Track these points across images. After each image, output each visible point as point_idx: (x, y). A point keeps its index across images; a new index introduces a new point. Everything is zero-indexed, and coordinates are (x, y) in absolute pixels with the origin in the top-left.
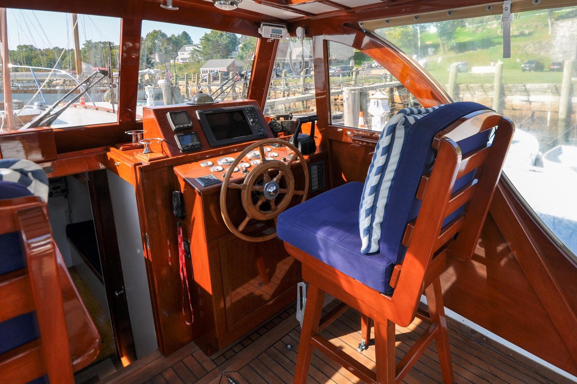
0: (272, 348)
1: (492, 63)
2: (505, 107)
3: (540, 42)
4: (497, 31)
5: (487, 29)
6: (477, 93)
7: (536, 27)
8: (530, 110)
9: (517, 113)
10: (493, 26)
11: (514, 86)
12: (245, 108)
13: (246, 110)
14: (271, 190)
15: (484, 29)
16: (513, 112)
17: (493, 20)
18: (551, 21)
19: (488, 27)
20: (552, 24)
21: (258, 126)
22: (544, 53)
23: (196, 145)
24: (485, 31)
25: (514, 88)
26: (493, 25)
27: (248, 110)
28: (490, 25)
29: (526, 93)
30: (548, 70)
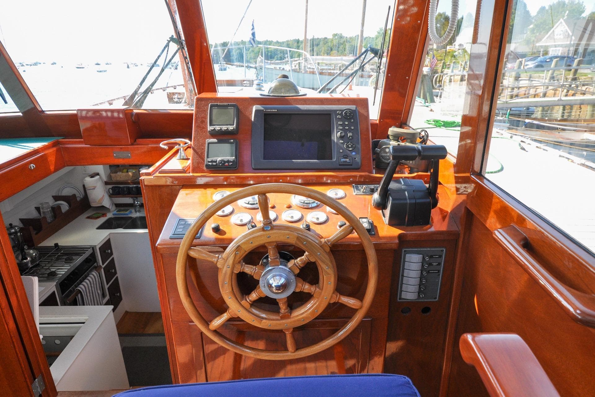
12: (338, 110)
13: (338, 114)
14: (276, 281)
21: (348, 147)
23: (228, 161)
27: (341, 114)
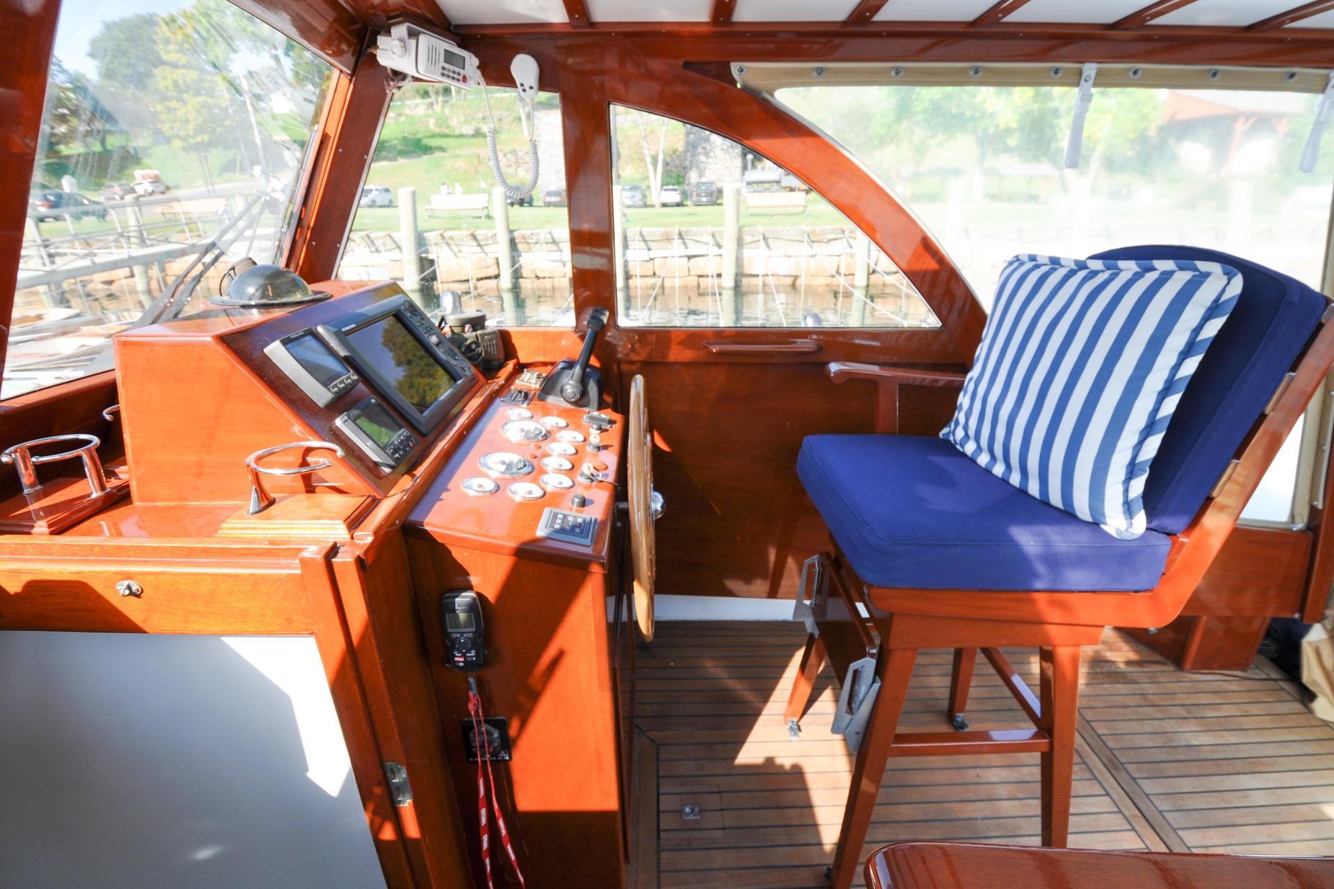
0: (663, 835)
1: (444, 189)
2: (521, 274)
3: (515, 150)
4: (427, 122)
5: (407, 116)
6: (464, 249)
7: (500, 120)
8: (565, 276)
9: (547, 284)
10: (418, 110)
11: (532, 235)
12: (400, 306)
15: (400, 115)
16: (537, 282)
17: (414, 97)
18: (524, 110)
19: (407, 111)
20: (529, 116)
21: (451, 355)
22: (524, 172)
24: (402, 119)
25: (533, 237)
26: (416, 107)
28: (409, 108)
29: (554, 247)
30: (542, 204)
